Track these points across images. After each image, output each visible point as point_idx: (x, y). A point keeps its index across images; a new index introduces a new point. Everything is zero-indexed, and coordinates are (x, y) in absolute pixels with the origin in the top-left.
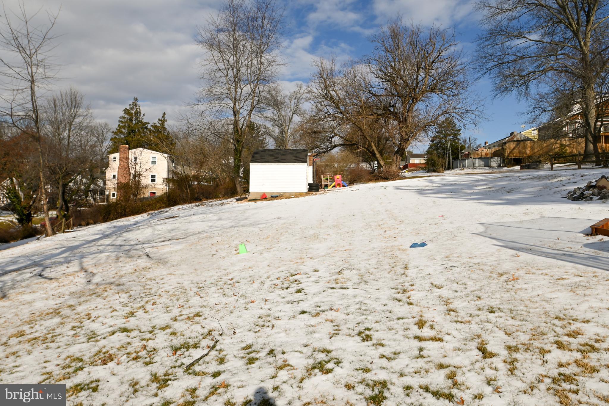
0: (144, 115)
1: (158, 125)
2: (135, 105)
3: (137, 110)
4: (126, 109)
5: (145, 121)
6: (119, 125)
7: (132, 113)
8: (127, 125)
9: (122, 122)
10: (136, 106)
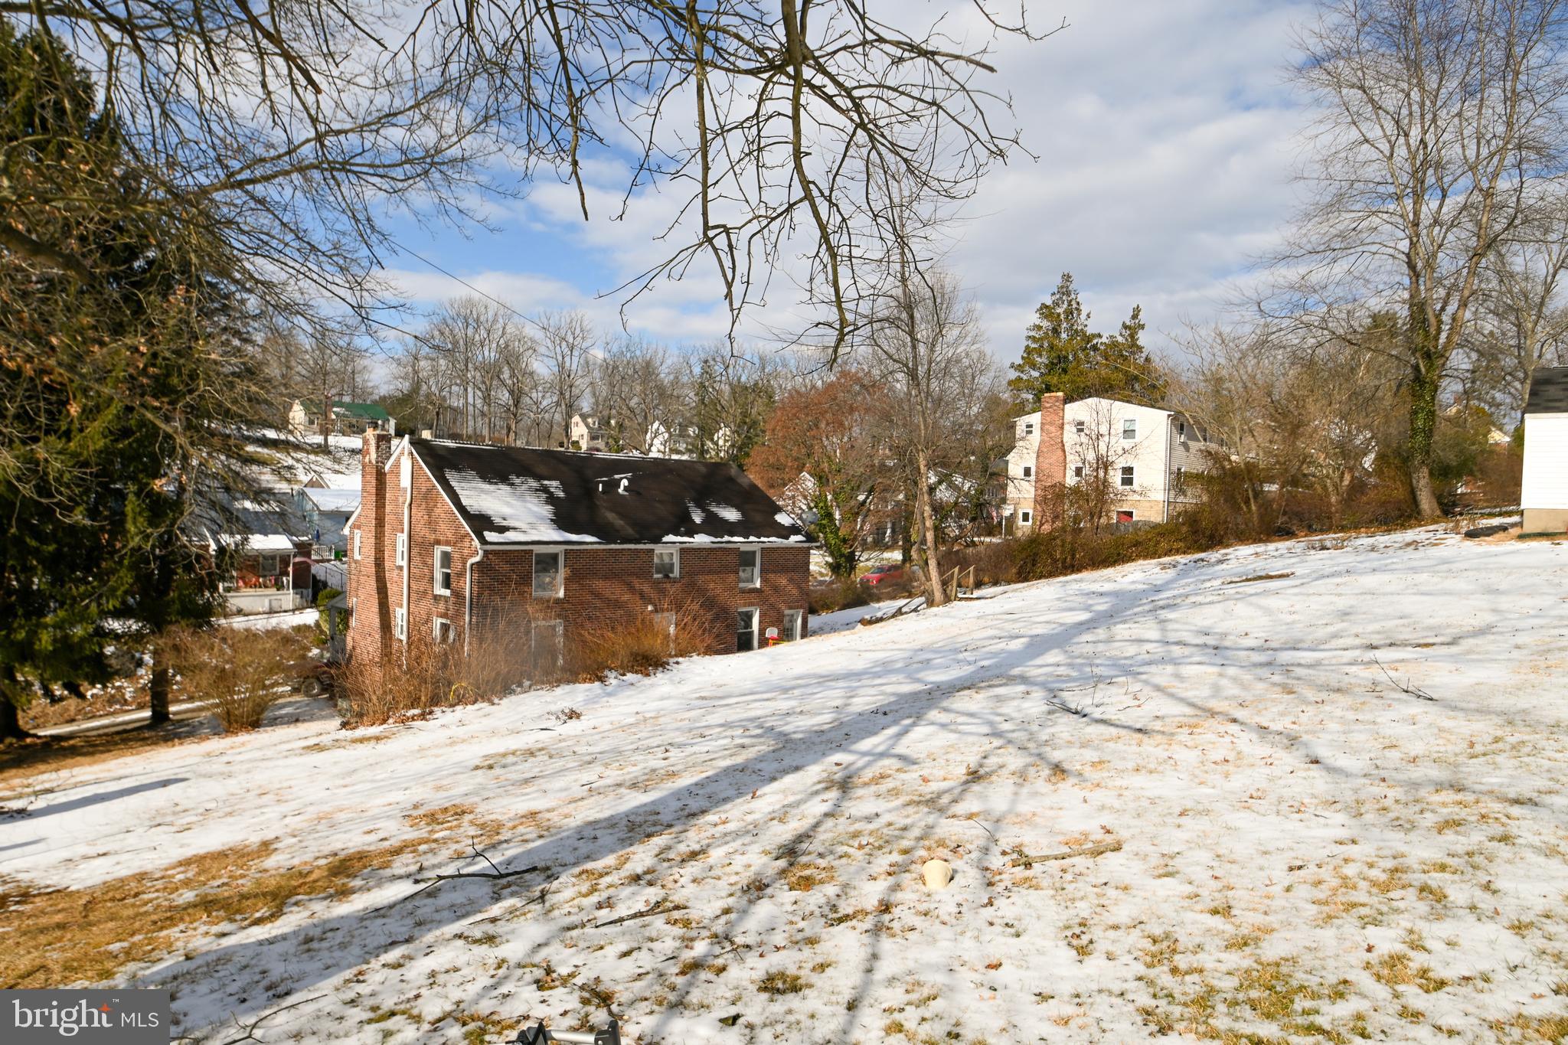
0: (1088, 316)
1: (1120, 339)
2: (1064, 291)
3: (1070, 304)
4: (1044, 306)
5: (1089, 331)
6: (1027, 347)
7: (1059, 315)
8: (1046, 345)
9: (1033, 339)
10: (1069, 295)
